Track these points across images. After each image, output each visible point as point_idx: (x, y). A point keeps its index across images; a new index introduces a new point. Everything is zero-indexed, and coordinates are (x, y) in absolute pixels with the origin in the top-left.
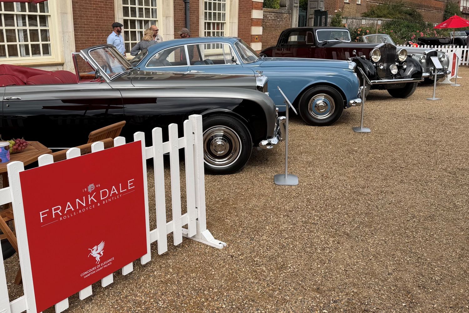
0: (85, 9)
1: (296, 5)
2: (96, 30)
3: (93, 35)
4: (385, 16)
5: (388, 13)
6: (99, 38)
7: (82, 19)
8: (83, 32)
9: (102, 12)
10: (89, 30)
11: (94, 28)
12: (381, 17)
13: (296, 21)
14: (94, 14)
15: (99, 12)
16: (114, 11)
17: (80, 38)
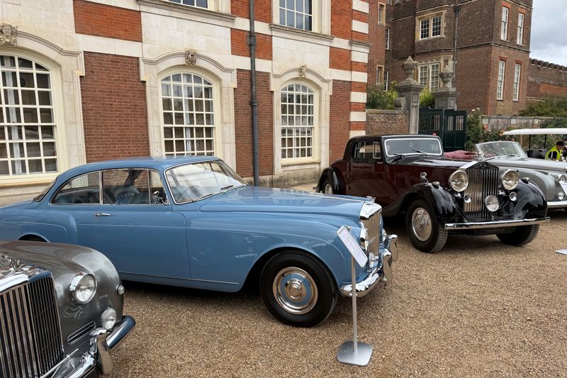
0: (104, 116)
1: (415, 104)
2: (120, 141)
3: (115, 147)
4: (547, 114)
5: (552, 111)
6: (123, 150)
7: (98, 129)
8: (100, 144)
9: (128, 120)
10: (109, 141)
11: (116, 138)
12: (542, 115)
13: (416, 122)
14: (116, 123)
15: (124, 120)
16: (146, 118)
17: (95, 151)
